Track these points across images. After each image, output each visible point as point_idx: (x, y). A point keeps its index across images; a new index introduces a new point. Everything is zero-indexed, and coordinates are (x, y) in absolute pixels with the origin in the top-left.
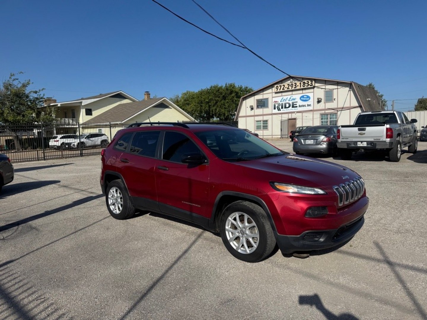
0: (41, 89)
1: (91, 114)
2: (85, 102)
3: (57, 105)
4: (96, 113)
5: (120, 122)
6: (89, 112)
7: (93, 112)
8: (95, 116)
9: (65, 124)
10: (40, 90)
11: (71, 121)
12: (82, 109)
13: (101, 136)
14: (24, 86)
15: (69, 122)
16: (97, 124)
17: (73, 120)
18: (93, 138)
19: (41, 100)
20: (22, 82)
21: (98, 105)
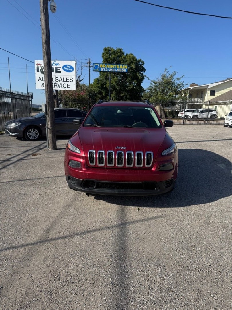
0: (182, 76)
1: (214, 95)
2: (210, 86)
3: (191, 88)
4: (217, 94)
5: (229, 101)
6: (213, 93)
7: (216, 93)
8: (217, 96)
9: (195, 102)
10: (181, 78)
11: (199, 100)
12: (208, 90)
13: (211, 111)
14: (172, 76)
15: (197, 101)
16: (217, 102)
17: (200, 99)
18: (205, 113)
19: (181, 85)
20: (171, 74)
21: (220, 87)
